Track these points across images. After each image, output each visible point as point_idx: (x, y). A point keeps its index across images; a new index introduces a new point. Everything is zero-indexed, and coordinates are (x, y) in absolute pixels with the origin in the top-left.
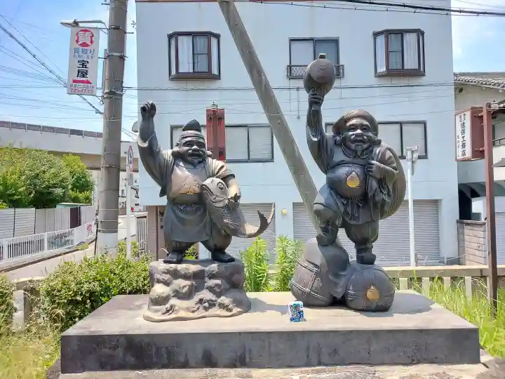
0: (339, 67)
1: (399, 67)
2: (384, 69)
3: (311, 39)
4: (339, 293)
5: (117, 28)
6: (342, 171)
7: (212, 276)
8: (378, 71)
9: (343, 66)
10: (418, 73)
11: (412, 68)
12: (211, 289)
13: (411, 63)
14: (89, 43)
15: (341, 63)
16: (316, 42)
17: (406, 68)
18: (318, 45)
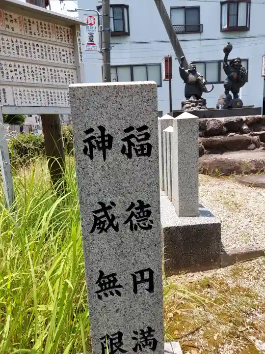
0: (199, 26)
1: (235, 25)
2: (226, 27)
3: (183, 8)
4: (230, 105)
5: (107, 15)
6: (233, 73)
7: (200, 102)
8: (223, 28)
9: (202, 25)
10: (246, 29)
11: (243, 25)
12: (200, 105)
13: (242, 23)
14: (93, 23)
15: (201, 23)
16: (186, 9)
17: (239, 25)
18: (188, 12)
